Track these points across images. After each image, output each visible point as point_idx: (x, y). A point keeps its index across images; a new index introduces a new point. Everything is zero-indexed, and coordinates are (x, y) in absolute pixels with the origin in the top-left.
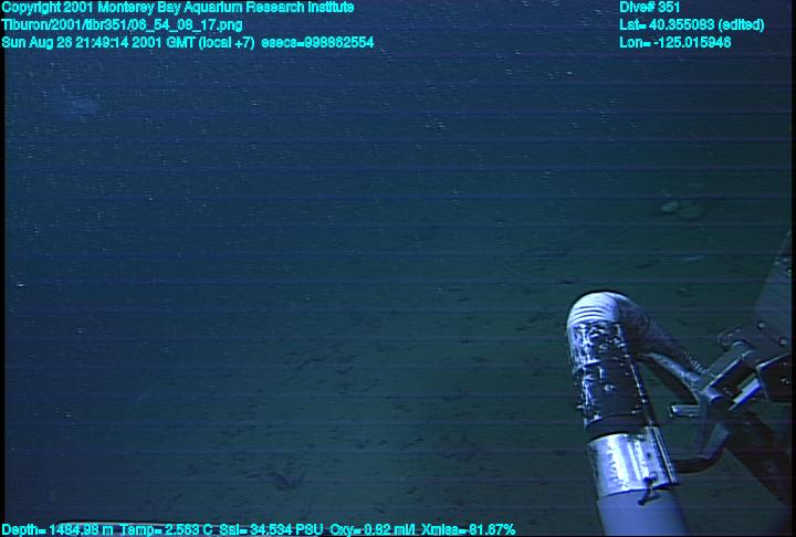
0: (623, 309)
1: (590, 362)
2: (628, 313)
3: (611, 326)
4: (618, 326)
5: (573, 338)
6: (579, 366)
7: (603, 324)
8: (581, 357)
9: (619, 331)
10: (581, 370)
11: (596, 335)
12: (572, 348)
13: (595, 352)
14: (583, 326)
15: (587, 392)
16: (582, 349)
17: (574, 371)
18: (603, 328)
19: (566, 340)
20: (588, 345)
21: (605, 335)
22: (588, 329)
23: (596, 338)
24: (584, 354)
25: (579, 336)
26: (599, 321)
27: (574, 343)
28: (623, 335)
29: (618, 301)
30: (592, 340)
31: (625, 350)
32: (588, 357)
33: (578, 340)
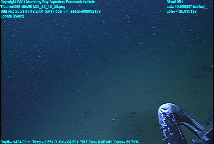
0: (173, 108)
1: (165, 125)
2: (175, 109)
3: (171, 114)
4: (172, 114)
5: (160, 118)
6: (162, 127)
7: (168, 114)
8: (162, 124)
9: (173, 116)
10: (163, 128)
11: (166, 117)
12: (160, 121)
13: (166, 122)
14: (162, 114)
15: (165, 135)
16: (162, 121)
17: (161, 128)
18: (168, 115)
19: (158, 118)
20: (164, 120)
21: (169, 117)
22: (164, 115)
23: (166, 118)
24: (163, 123)
25: (161, 117)
26: (167, 113)
27: (160, 119)
28: (174, 117)
29: (172, 106)
30: (165, 119)
31: (175, 121)
32: (164, 124)
33: (161, 118)
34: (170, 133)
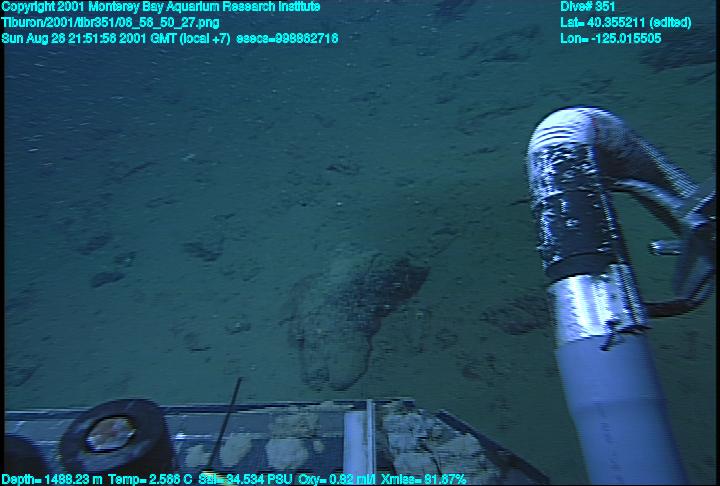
1: (551, 194)
3: (581, 149)
4: (589, 148)
5: (533, 166)
6: (539, 200)
7: (569, 147)
8: (540, 188)
9: (590, 155)
10: (541, 205)
11: (560, 161)
12: (532, 179)
13: (557, 181)
14: (546, 151)
15: (546, 230)
16: (542, 178)
17: (532, 207)
18: (570, 152)
20: (550, 174)
21: (571, 160)
22: (551, 153)
23: (560, 164)
24: (545, 185)
25: (539, 164)
26: (566, 143)
27: (534, 172)
28: (594, 159)
29: (594, 118)
30: (555, 167)
31: (595, 177)
32: (549, 187)
33: (538, 169)
34: (567, 219)
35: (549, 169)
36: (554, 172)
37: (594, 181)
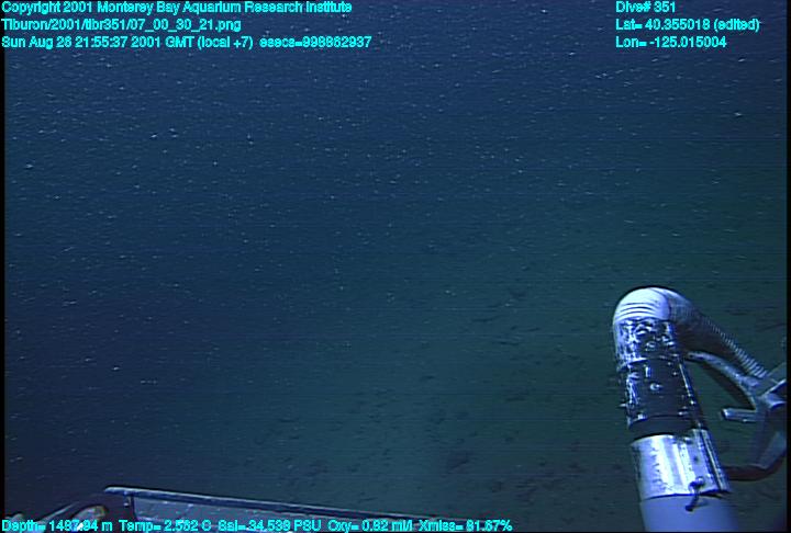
0: (672, 306)
1: (635, 359)
3: (660, 324)
4: (667, 324)
5: (619, 334)
6: (624, 364)
7: (650, 321)
8: (626, 354)
9: (668, 330)
10: (626, 368)
11: (642, 332)
12: (618, 345)
13: (641, 349)
14: (630, 323)
15: (631, 390)
16: (628, 346)
17: (618, 369)
18: (651, 325)
20: (634, 342)
21: (652, 333)
22: (635, 325)
23: (643, 335)
24: (629, 351)
25: (625, 333)
26: (647, 318)
27: (620, 339)
28: (672, 333)
29: (667, 298)
30: (639, 337)
31: (673, 348)
32: (634, 354)
33: (624, 337)
34: (650, 383)
35: (633, 338)
36: (637, 341)
37: (673, 353)
